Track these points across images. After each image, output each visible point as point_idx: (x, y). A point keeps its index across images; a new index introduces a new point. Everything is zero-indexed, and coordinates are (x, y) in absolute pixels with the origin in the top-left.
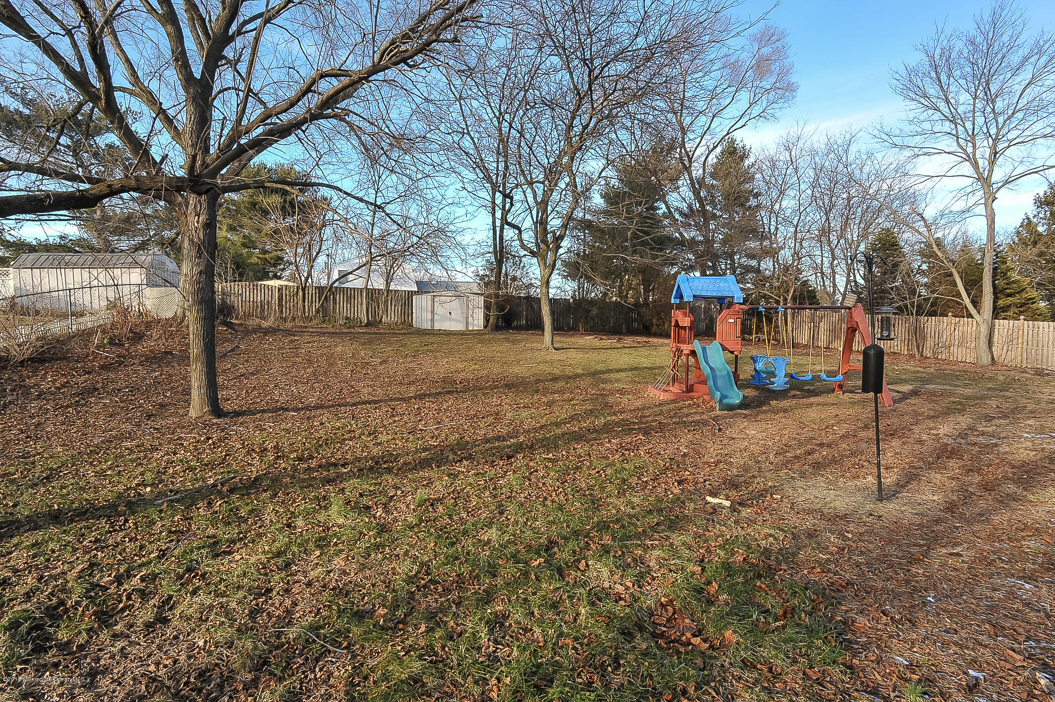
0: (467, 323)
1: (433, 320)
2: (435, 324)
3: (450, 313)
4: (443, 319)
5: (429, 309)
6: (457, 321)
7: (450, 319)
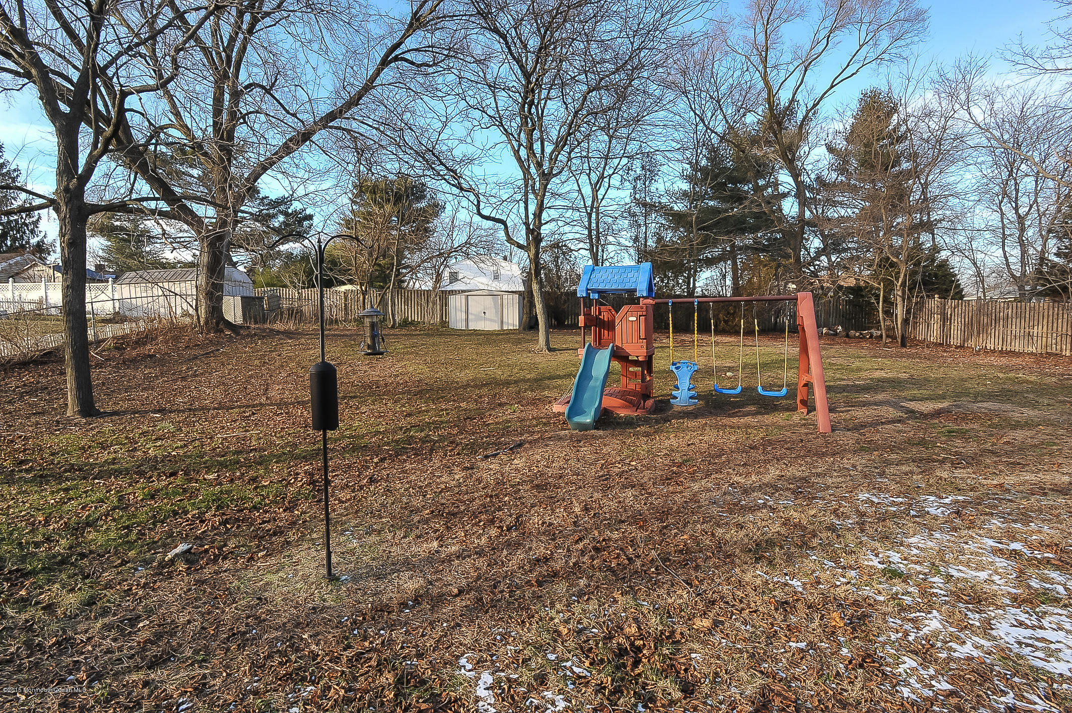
0: (502, 322)
1: (467, 320)
2: (470, 324)
3: (484, 313)
4: (478, 318)
5: (463, 308)
6: (491, 320)
7: (485, 319)
